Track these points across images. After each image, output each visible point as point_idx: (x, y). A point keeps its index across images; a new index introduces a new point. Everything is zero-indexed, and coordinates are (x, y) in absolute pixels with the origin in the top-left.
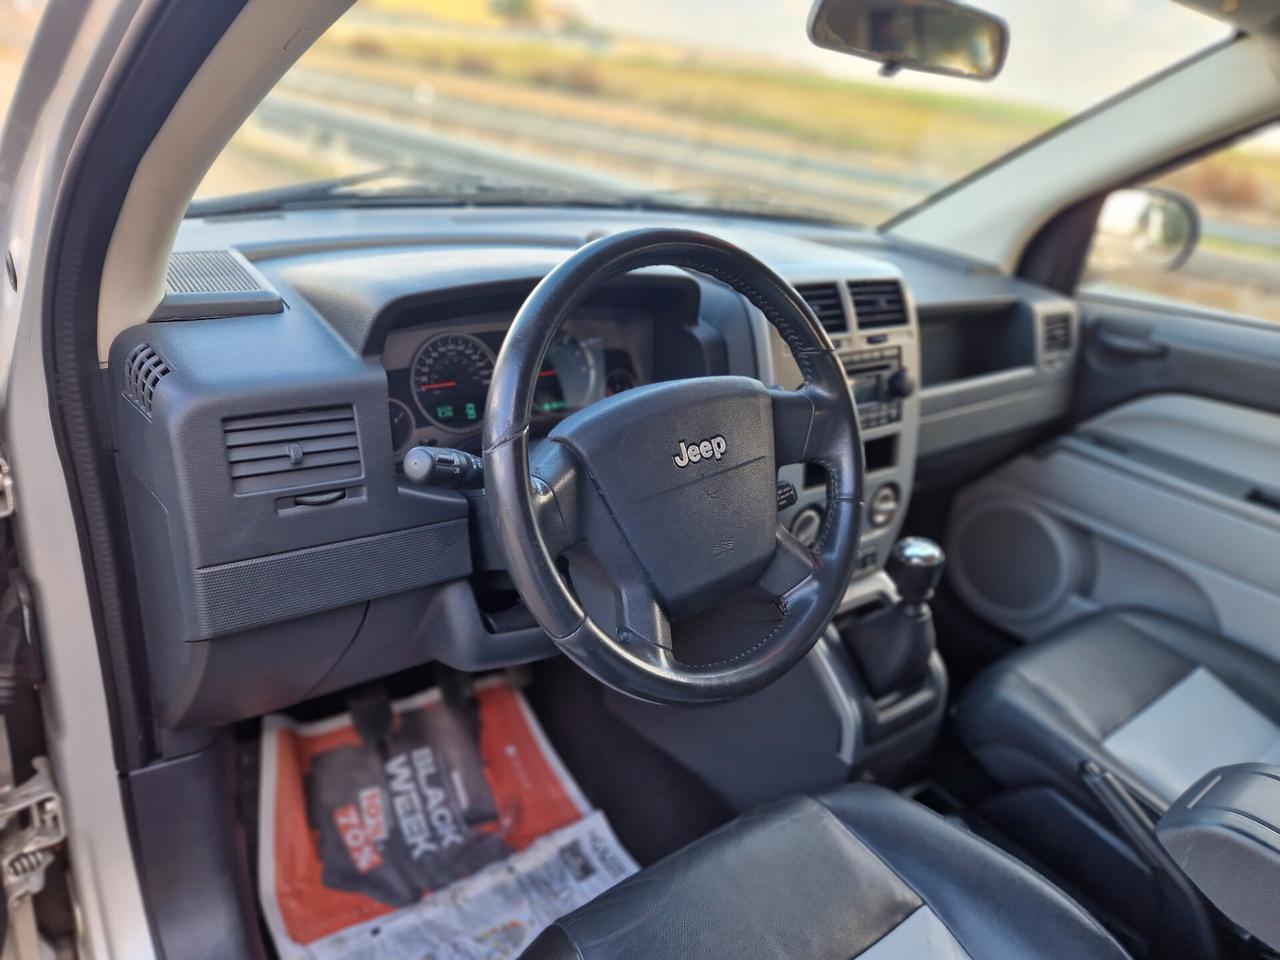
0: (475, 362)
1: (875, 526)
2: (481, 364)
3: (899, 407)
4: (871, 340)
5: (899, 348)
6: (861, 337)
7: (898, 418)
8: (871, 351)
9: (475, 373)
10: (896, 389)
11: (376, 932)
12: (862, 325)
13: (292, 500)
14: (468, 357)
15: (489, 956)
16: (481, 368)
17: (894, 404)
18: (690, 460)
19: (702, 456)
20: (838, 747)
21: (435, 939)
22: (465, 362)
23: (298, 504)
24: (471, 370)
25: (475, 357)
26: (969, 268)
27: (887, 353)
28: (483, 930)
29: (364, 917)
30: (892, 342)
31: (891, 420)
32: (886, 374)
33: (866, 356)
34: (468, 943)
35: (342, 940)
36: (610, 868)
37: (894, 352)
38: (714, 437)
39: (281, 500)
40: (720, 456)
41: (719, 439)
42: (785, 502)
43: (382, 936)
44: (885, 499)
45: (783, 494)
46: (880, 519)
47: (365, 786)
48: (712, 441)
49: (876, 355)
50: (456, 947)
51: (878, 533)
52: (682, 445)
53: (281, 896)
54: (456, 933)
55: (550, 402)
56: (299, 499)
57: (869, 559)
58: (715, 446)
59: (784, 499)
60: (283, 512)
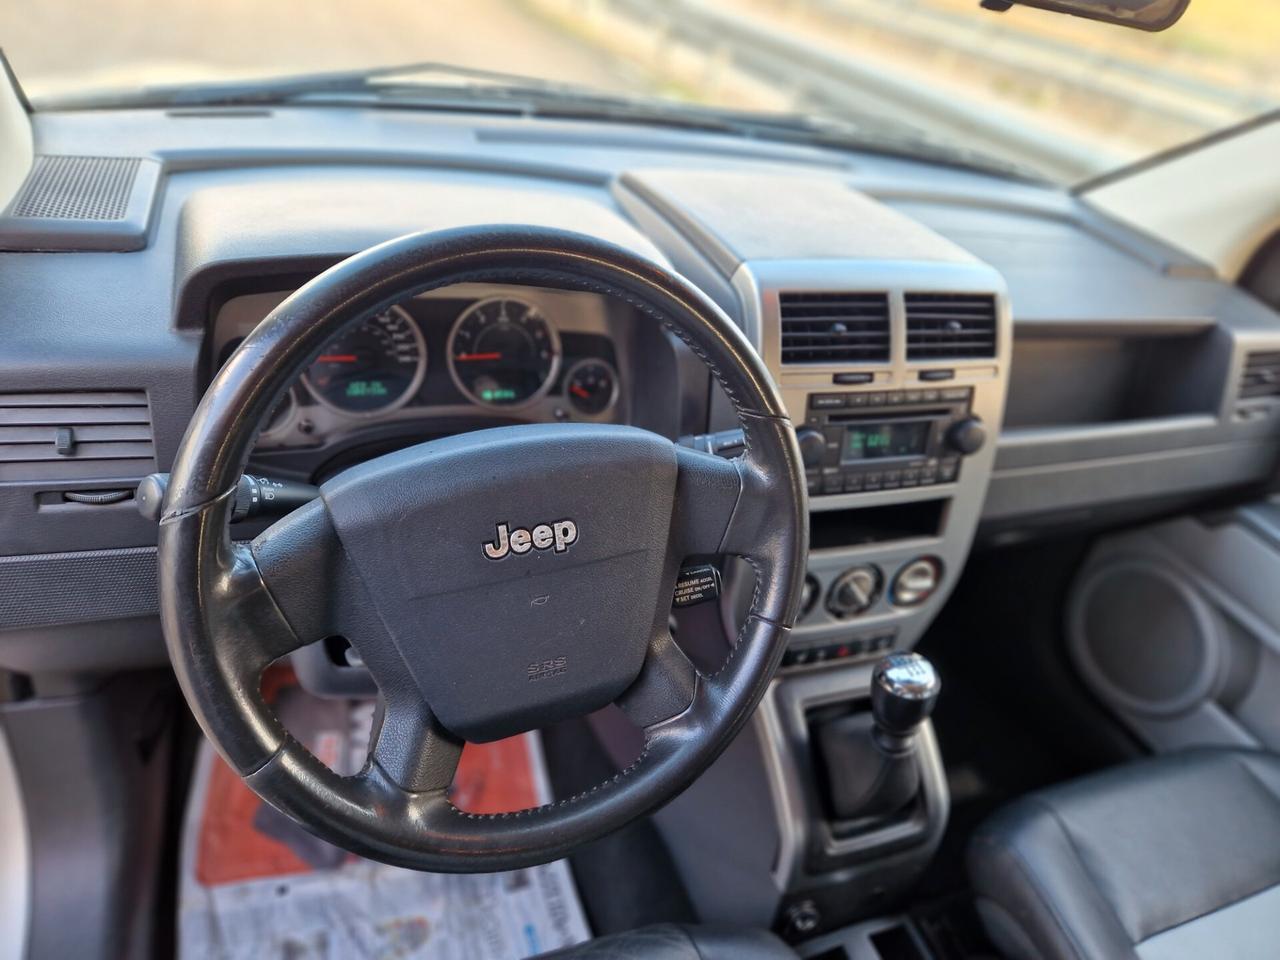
0: (391, 333)
1: (897, 603)
2: (400, 336)
3: (958, 466)
4: (924, 376)
5: (971, 390)
6: (910, 371)
7: (954, 478)
8: (922, 391)
9: (389, 347)
10: (958, 441)
11: (282, 891)
12: (912, 354)
13: (59, 496)
14: (383, 326)
15: (381, 952)
16: (398, 342)
17: (952, 460)
18: (510, 549)
19: (533, 545)
20: (774, 867)
21: (335, 916)
22: (378, 333)
23: (67, 500)
24: (385, 342)
25: (391, 327)
26: (1171, 264)
27: (949, 395)
28: (388, 919)
29: (277, 868)
30: (961, 380)
31: (939, 480)
32: (943, 421)
33: (913, 397)
34: (366, 929)
35: (244, 892)
36: (544, 885)
37: (963, 394)
38: (560, 521)
39: (41, 495)
40: (563, 547)
41: (567, 524)
42: (700, 595)
43: (288, 898)
44: (922, 573)
45: (700, 585)
46: (907, 596)
47: (324, 728)
48: (556, 525)
49: (931, 396)
50: (353, 933)
51: (902, 612)
52: (502, 529)
53: (206, 827)
54: (360, 914)
55: (493, 390)
56: (69, 495)
57: (882, 643)
58: (559, 533)
59: (700, 592)
60: (45, 508)
